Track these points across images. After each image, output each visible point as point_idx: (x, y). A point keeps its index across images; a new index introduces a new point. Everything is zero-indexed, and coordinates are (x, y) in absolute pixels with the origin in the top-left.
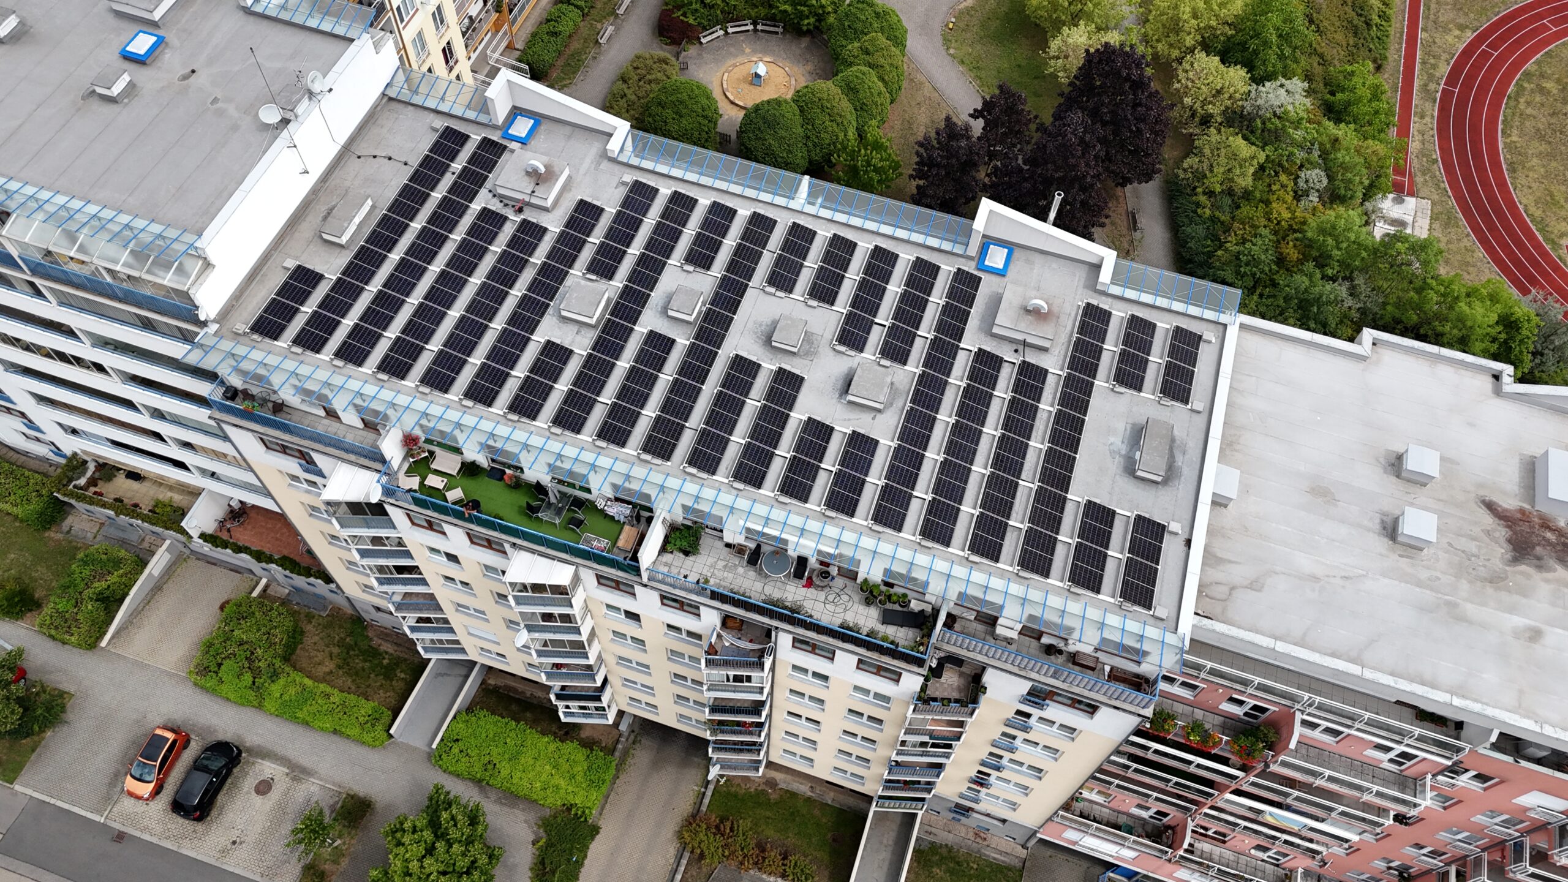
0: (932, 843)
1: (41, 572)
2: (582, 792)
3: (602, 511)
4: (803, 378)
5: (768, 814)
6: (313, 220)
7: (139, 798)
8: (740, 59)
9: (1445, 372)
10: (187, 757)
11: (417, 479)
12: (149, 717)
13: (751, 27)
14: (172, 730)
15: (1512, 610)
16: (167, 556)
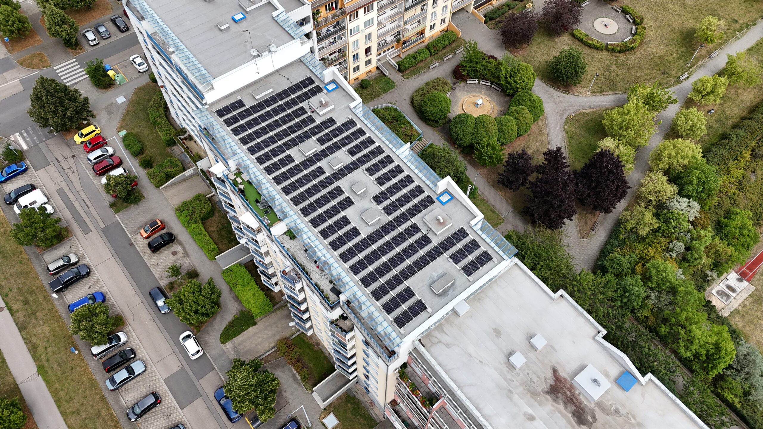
0: (355, 396)
1: (159, 158)
2: (256, 308)
3: (275, 212)
4: (354, 203)
5: (310, 353)
6: (254, 88)
7: (142, 236)
8: (477, 95)
9: (581, 320)
10: (162, 232)
11: (235, 177)
12: (159, 215)
13: (489, 84)
14: (161, 222)
15: (530, 406)
16: (192, 172)
